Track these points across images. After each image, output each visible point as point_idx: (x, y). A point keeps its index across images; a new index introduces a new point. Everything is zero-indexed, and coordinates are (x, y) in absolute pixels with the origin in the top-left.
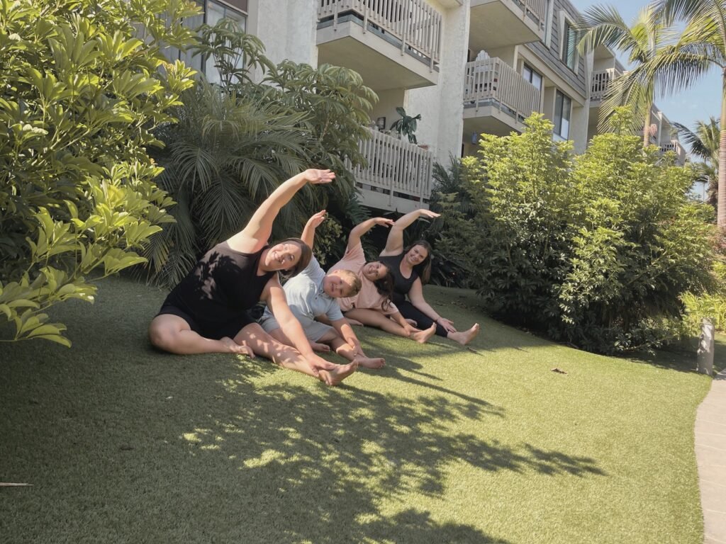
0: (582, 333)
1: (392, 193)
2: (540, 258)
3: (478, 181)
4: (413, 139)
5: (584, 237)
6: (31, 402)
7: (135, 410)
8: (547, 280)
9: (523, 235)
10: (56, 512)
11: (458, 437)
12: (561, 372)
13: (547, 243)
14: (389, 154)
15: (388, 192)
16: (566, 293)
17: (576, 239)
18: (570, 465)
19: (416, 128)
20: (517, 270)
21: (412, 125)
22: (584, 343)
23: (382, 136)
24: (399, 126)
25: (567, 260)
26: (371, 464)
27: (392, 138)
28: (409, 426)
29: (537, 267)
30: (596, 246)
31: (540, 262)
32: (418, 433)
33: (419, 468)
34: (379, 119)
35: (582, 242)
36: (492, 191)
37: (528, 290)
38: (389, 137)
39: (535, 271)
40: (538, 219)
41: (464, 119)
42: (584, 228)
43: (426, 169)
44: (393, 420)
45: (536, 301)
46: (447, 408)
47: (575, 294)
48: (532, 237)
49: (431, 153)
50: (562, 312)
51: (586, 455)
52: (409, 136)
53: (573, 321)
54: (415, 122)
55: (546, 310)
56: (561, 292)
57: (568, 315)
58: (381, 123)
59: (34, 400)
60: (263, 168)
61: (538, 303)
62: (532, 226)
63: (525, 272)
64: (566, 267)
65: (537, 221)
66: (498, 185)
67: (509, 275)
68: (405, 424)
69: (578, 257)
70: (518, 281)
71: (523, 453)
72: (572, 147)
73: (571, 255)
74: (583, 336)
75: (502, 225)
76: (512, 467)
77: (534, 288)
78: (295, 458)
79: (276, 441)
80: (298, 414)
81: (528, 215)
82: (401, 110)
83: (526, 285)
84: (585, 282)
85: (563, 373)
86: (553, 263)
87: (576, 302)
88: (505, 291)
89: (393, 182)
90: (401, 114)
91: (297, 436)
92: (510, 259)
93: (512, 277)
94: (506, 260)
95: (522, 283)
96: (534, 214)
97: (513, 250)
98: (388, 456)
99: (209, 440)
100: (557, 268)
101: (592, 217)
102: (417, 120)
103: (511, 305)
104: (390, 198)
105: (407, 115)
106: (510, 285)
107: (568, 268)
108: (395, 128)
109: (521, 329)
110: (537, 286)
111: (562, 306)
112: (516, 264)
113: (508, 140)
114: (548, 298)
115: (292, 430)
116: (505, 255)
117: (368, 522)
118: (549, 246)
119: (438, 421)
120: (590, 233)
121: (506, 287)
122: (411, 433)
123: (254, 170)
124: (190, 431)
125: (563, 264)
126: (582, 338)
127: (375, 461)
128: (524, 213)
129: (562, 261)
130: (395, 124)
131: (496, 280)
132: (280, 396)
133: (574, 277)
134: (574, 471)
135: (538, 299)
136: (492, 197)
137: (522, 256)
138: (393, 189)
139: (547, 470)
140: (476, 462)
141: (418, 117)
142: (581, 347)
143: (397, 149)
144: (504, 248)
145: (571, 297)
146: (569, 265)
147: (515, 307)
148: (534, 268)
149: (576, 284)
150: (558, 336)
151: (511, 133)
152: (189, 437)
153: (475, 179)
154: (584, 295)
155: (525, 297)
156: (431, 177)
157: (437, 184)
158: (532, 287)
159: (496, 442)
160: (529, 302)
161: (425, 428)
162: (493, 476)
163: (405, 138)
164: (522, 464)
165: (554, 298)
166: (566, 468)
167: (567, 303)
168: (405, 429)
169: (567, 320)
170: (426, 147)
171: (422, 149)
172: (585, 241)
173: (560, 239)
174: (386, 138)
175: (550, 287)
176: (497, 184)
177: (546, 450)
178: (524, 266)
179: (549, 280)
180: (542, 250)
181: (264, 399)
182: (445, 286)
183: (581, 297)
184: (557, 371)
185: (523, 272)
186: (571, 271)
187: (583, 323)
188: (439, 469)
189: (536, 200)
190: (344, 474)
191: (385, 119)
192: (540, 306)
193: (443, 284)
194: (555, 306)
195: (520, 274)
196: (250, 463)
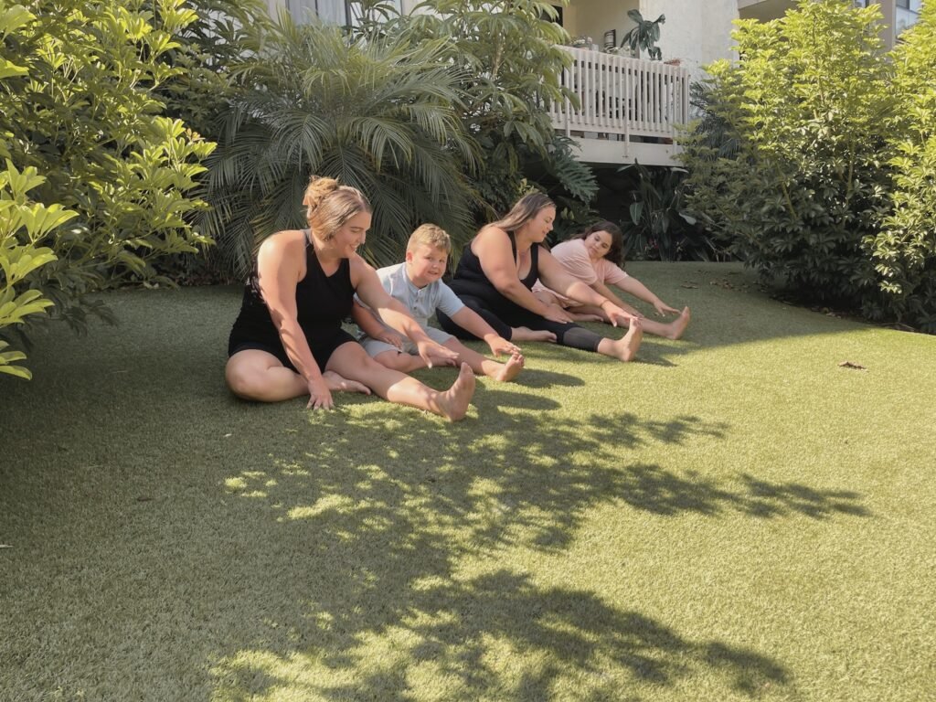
0: (920, 307)
1: (628, 138)
2: (842, 199)
3: (733, 95)
4: (655, 53)
5: (908, 155)
6: (60, 449)
7: (177, 453)
8: (855, 233)
9: (809, 167)
10: (22, 578)
11: (630, 468)
12: (855, 367)
13: (851, 174)
14: (624, 82)
15: (621, 138)
16: (883, 247)
17: (896, 161)
18: (807, 502)
19: (658, 37)
20: (802, 223)
21: (653, 33)
22: (922, 320)
23: (605, 57)
24: (633, 38)
25: (885, 196)
26: (470, 508)
27: (623, 57)
28: (554, 457)
29: (834, 213)
30: (927, 167)
31: (841, 205)
32: (566, 465)
33: (544, 514)
34: (606, 35)
35: (905, 163)
36: (751, 106)
37: (822, 251)
38: (615, 57)
39: (832, 219)
40: (834, 138)
41: (739, 10)
42: (909, 141)
43: (678, 94)
44: (533, 449)
45: (838, 265)
46: (632, 429)
47: (901, 247)
48: (825, 169)
49: (684, 70)
50: (880, 277)
51: (844, 487)
52: (649, 50)
53: (899, 288)
54: (658, 28)
55: (854, 278)
56: (876, 247)
57: (890, 280)
58: (610, 39)
59: (64, 446)
60: (390, 127)
61: (840, 268)
62: (824, 152)
63: (815, 224)
64: (883, 207)
65: (830, 142)
66: (759, 96)
67: (789, 230)
68: (547, 453)
69: (900, 189)
70: (806, 238)
71: (730, 487)
72: (879, 14)
73: (891, 186)
74: (923, 311)
75: (771, 155)
76: (701, 507)
77: (833, 245)
78: (363, 504)
79: (346, 482)
80: (394, 448)
81: (815, 136)
82: (635, 14)
83: (818, 243)
84: (913, 227)
85: (860, 367)
86: (861, 203)
87: (902, 260)
88: (787, 255)
89: (628, 121)
90: (636, 20)
91: (381, 476)
92: (791, 208)
93: (795, 233)
94: (784, 209)
95: (812, 241)
96: (825, 132)
97: (792, 190)
98: (501, 497)
99: (255, 484)
100: (869, 211)
101: (919, 122)
102: (660, 24)
103: (799, 275)
104: (626, 147)
105: (644, 19)
106: (794, 246)
107: (887, 208)
108: (628, 42)
109: (819, 311)
110: (837, 242)
111: (879, 268)
112: (800, 214)
113: (783, 24)
114: (857, 259)
115: (374, 467)
116: (780, 202)
117: (427, 587)
118: (854, 178)
119: (607, 448)
120: (918, 147)
121: (787, 249)
122: (554, 466)
123: (377, 132)
124: (235, 474)
125: (879, 203)
126: (920, 314)
127: (479, 505)
128: (808, 133)
129: (878, 199)
130: (628, 36)
131: (772, 241)
132: (382, 424)
133: (896, 221)
134: (810, 511)
135: (841, 262)
136: (753, 116)
137: (807, 199)
138: (628, 133)
139: (762, 511)
140: (639, 504)
141: (661, 19)
142: (918, 328)
143: (636, 74)
144: (779, 190)
145: (893, 253)
146: (888, 204)
147: (804, 279)
148: (831, 215)
149: (901, 232)
150: (878, 313)
151: (787, 13)
152: (232, 482)
153: (728, 94)
154: (916, 247)
155: (818, 263)
156: (687, 105)
157: (700, 114)
158: (829, 245)
159: (693, 474)
160: (826, 268)
161: (580, 458)
162: (660, 522)
163: (644, 54)
164: (721, 503)
165: (865, 258)
166: (798, 507)
167: (887, 263)
168: (547, 461)
169: (888, 289)
170: (676, 62)
171: (671, 66)
172: (910, 163)
173: (871, 165)
174: (611, 60)
175: (858, 241)
176: (757, 94)
177: (774, 483)
178: (813, 215)
179: (858, 233)
180: (843, 186)
181: (356, 429)
182: (715, 260)
183: (910, 251)
184: (849, 365)
185: (814, 225)
186: (893, 214)
187: (920, 291)
188: (576, 514)
189: (828, 109)
190: (425, 523)
191: (614, 32)
192: (845, 272)
193: (713, 259)
194: (868, 269)
195: (809, 228)
196: (297, 513)
